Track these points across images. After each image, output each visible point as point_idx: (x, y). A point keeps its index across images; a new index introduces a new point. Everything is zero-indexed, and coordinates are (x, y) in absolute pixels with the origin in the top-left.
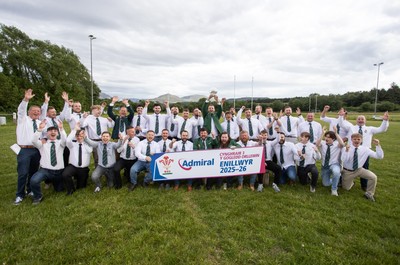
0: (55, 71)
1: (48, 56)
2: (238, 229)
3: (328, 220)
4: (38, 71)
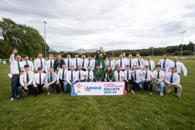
0: (28, 39)
1: (25, 32)
2: (115, 112)
3: (158, 107)
4: (20, 39)
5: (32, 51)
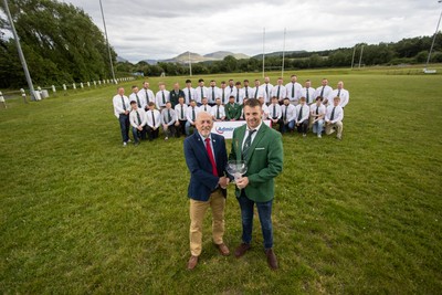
5: (82, 67)
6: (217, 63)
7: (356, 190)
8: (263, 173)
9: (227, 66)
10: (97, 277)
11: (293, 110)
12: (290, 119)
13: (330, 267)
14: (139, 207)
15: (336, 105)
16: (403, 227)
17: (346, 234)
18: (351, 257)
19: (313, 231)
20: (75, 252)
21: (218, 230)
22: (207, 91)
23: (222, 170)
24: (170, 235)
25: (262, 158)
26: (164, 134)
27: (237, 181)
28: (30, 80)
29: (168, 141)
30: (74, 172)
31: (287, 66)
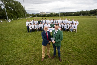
5: (19, 15)
6: (49, 14)
7: (79, 44)
8: (58, 40)
9: (51, 15)
10: (22, 62)
11: (66, 26)
12: (65, 28)
13: (73, 62)
14: (31, 47)
15: (75, 25)
16: (90, 53)
17: (77, 54)
18: (78, 59)
19: (70, 53)
20: (17, 56)
21: (48, 52)
22: (47, 21)
23: (49, 39)
24: (38, 53)
25: (58, 37)
26: (37, 30)
27: (53, 42)
28: (7, 18)
29: (37, 32)
30: (17, 38)
31: (65, 15)
